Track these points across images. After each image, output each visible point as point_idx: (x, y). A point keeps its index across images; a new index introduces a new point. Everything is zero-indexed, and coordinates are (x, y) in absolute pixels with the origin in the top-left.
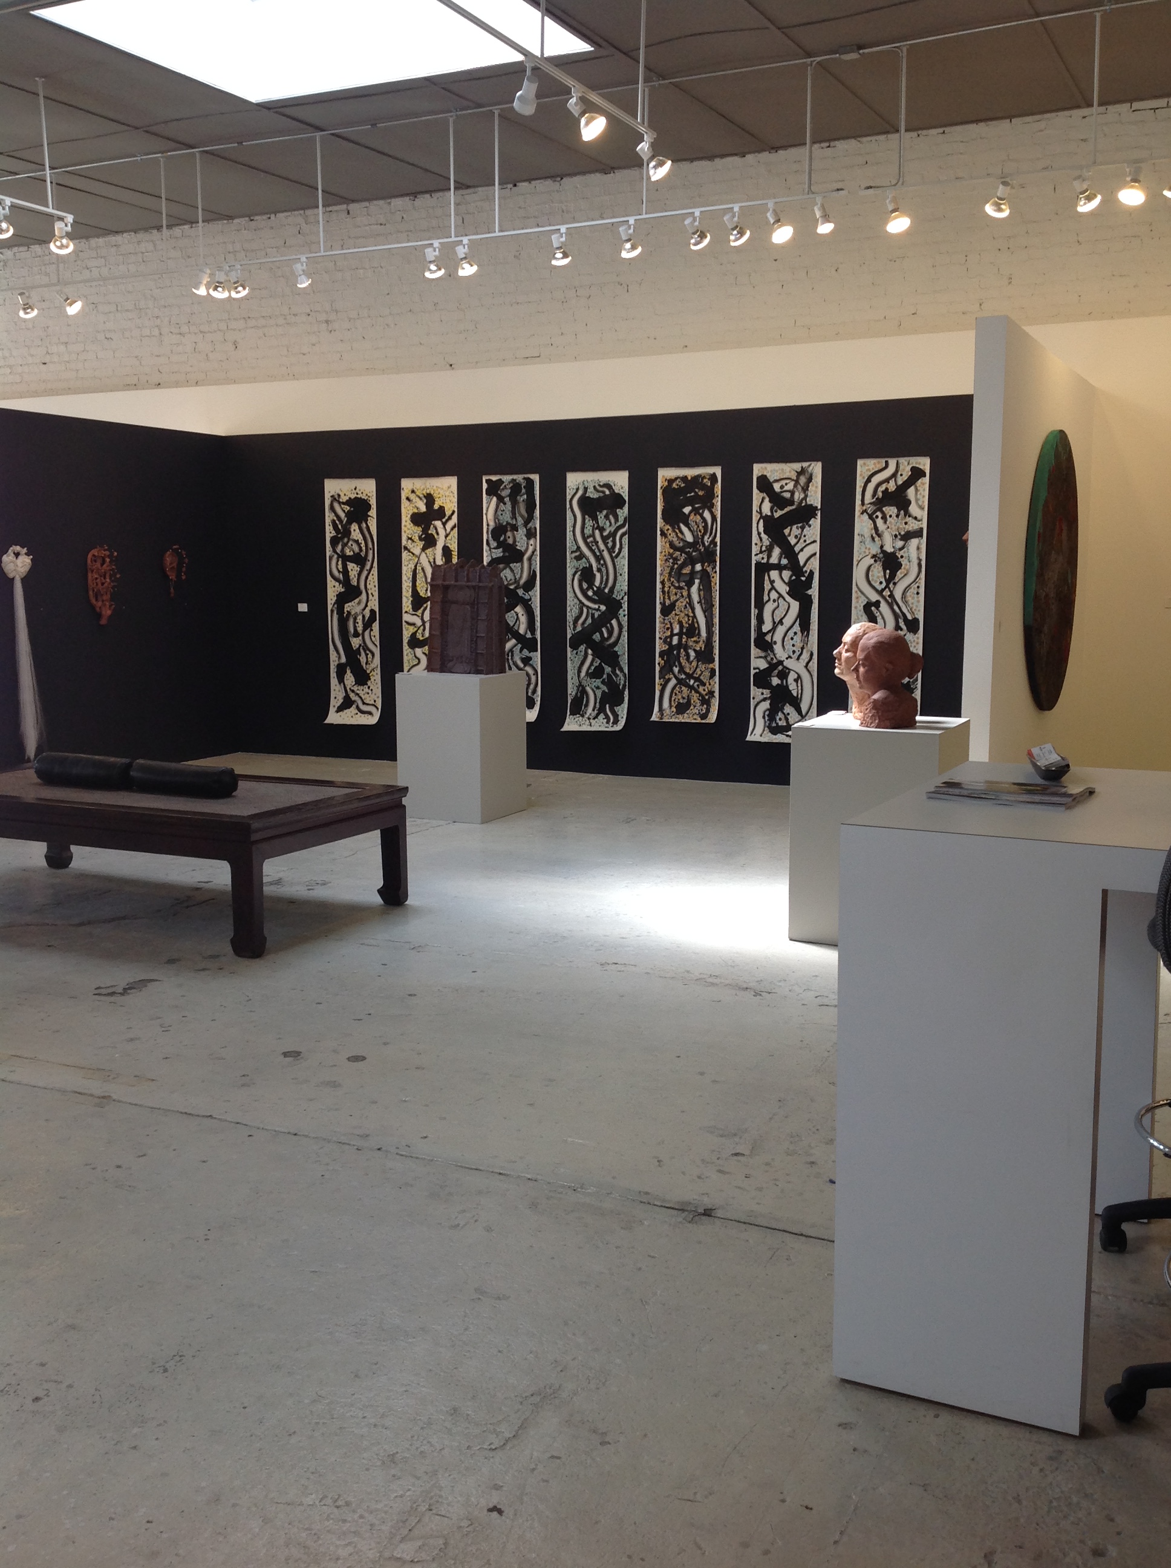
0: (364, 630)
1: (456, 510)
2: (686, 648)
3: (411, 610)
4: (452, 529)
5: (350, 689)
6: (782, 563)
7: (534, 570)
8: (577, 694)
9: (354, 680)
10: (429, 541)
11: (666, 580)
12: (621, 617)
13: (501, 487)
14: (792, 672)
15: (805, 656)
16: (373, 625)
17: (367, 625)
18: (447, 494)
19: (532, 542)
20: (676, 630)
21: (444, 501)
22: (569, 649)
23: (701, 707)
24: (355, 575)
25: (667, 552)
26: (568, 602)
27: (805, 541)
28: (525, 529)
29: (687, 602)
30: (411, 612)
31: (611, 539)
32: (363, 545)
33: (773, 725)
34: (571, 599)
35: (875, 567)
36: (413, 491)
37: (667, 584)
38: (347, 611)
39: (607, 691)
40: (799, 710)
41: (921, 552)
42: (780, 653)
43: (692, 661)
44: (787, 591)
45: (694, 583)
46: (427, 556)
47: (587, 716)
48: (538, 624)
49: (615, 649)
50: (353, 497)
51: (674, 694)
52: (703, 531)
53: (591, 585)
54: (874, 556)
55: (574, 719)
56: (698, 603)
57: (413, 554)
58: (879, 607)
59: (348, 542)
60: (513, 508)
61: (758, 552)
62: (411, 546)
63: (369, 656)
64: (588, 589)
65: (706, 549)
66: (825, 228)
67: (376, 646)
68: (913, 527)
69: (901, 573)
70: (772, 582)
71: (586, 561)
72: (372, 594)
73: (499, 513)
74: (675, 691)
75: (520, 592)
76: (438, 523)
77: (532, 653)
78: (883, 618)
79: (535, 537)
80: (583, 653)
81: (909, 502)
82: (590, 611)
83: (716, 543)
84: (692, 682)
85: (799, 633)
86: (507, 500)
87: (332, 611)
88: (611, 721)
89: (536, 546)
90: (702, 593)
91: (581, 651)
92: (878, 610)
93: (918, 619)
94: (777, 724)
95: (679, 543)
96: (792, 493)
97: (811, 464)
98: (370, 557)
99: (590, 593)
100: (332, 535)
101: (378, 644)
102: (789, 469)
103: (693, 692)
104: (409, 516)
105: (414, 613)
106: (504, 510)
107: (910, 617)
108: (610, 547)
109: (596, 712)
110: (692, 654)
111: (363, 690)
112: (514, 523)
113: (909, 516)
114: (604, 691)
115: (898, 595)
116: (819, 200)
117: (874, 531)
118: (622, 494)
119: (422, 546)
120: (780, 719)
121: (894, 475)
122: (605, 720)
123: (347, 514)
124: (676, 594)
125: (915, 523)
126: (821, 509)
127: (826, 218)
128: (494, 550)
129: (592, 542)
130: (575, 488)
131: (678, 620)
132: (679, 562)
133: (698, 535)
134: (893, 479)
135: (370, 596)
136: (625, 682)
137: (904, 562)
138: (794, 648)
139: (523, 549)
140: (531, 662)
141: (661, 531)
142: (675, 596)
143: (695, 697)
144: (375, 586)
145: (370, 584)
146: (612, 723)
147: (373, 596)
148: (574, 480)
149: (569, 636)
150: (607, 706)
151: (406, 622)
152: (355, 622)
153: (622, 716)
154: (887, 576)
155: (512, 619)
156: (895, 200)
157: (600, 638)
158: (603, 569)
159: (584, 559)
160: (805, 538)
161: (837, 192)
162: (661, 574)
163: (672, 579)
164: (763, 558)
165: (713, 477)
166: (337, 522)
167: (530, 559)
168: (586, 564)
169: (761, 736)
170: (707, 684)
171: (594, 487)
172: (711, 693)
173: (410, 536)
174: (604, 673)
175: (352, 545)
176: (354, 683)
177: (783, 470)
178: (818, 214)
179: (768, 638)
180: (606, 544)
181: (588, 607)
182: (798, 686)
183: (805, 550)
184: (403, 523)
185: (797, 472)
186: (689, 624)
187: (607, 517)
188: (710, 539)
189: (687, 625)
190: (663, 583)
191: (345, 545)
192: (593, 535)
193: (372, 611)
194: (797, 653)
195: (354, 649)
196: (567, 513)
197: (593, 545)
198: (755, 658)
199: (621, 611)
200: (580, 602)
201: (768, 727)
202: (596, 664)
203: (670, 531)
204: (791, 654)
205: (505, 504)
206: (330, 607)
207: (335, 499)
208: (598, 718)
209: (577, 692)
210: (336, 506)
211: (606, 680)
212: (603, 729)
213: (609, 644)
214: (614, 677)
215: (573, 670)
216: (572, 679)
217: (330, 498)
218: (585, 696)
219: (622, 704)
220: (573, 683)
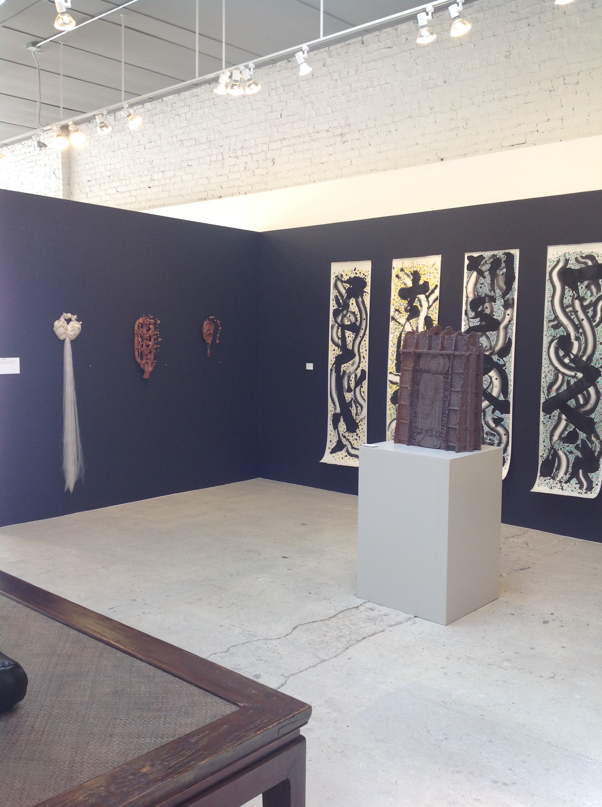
0: (356, 387)
1: (439, 284)
3: (395, 371)
4: (434, 301)
5: (342, 434)
7: (509, 338)
8: (548, 456)
9: (346, 428)
10: (413, 312)
12: (598, 385)
13: (482, 263)
16: (363, 383)
17: (359, 383)
18: (432, 271)
19: (509, 312)
21: (429, 277)
22: (542, 414)
24: (351, 341)
26: (543, 368)
28: (502, 300)
30: (395, 373)
31: (592, 308)
32: (358, 316)
34: (546, 366)
36: (402, 270)
38: (343, 370)
39: (580, 456)
46: (411, 325)
47: (558, 479)
48: (511, 388)
49: (590, 416)
50: (352, 276)
53: (568, 352)
55: (545, 481)
57: (399, 323)
59: (347, 314)
60: (492, 281)
62: (398, 317)
63: (358, 408)
64: (564, 356)
67: (365, 400)
71: (564, 330)
72: (363, 356)
73: (479, 286)
75: (495, 358)
76: (422, 297)
77: (503, 415)
79: (512, 307)
80: (556, 418)
82: (566, 378)
86: (487, 274)
87: (331, 370)
88: (585, 487)
89: (512, 316)
91: (554, 416)
98: (363, 326)
99: (567, 361)
100: (335, 308)
101: (366, 398)
104: (398, 291)
105: (397, 374)
106: (483, 284)
108: (590, 317)
109: (568, 476)
111: (352, 436)
112: (493, 294)
114: (577, 456)
119: (407, 316)
122: (578, 486)
123: (348, 291)
128: (471, 320)
129: (571, 312)
130: (556, 260)
135: (362, 358)
136: (600, 449)
139: (500, 319)
140: (502, 423)
144: (366, 350)
145: (362, 348)
146: (586, 489)
147: (364, 358)
148: (555, 253)
149: (542, 400)
150: (581, 471)
151: (390, 381)
152: (349, 380)
153: (597, 482)
155: (486, 382)
157: (575, 405)
158: (582, 338)
159: (562, 327)
166: (339, 297)
167: (506, 328)
168: (563, 332)
171: (576, 259)
173: (397, 308)
174: (578, 439)
175: (350, 316)
176: (346, 430)
180: (586, 314)
181: (564, 374)
184: (392, 297)
187: (588, 287)
191: (345, 316)
192: (573, 305)
193: (363, 371)
195: (347, 402)
196: (547, 283)
197: (572, 315)
199: (599, 380)
200: (556, 369)
202: (569, 429)
205: (484, 277)
206: (330, 367)
207: (339, 278)
208: (570, 483)
209: (549, 455)
210: (339, 284)
211: (580, 446)
212: (575, 494)
213: (585, 411)
214: (589, 444)
215: (545, 434)
216: (544, 442)
217: (335, 278)
218: (557, 460)
219: (597, 472)
220: (545, 446)
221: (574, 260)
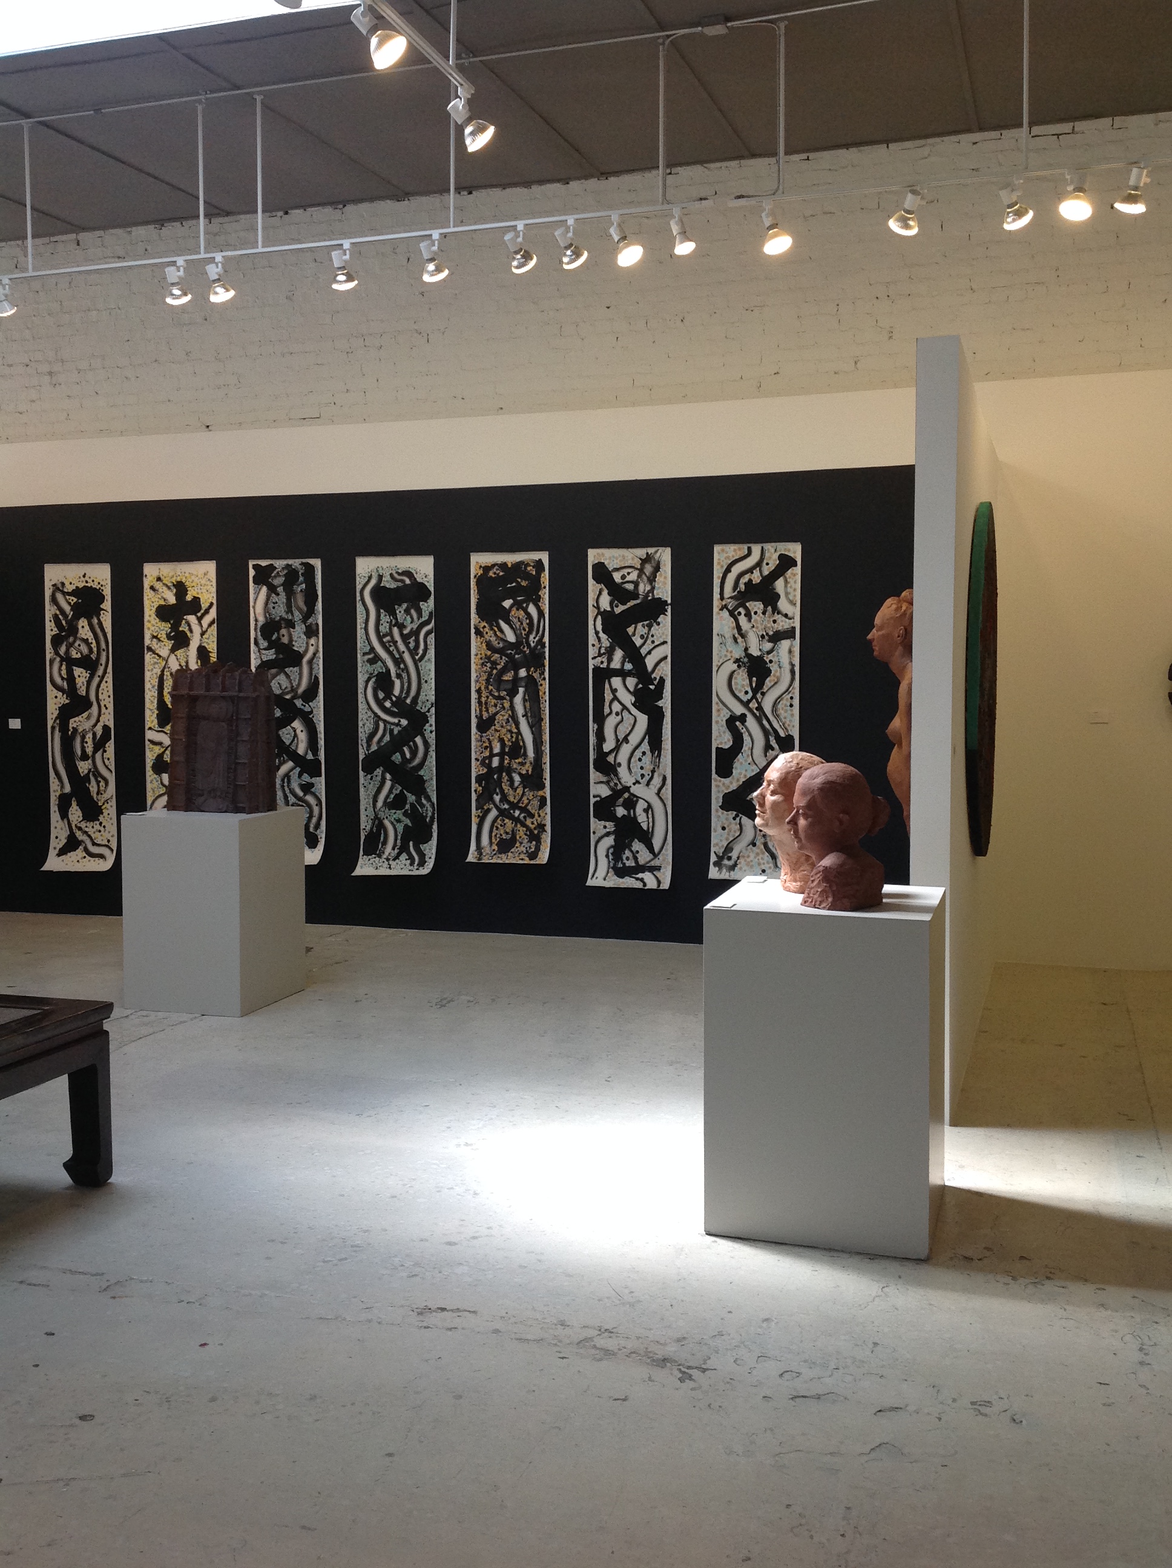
0: (95, 751)
1: (215, 602)
2: (509, 771)
3: (157, 726)
4: (210, 625)
5: (76, 825)
6: (625, 668)
7: (315, 675)
8: (372, 829)
9: (81, 815)
10: (180, 641)
11: (483, 688)
12: (427, 734)
13: (273, 575)
14: (641, 800)
15: (657, 781)
16: (107, 746)
17: (99, 745)
18: (203, 582)
19: (312, 641)
20: (497, 749)
21: (199, 591)
22: (361, 773)
23: (529, 844)
24: (83, 683)
25: (483, 655)
26: (360, 714)
27: (653, 642)
28: (303, 626)
29: (509, 715)
30: (156, 729)
31: (414, 638)
32: (94, 645)
33: (619, 866)
34: (364, 712)
35: (739, 674)
36: (159, 579)
37: (484, 694)
38: (73, 728)
39: (410, 824)
40: (650, 848)
41: (793, 656)
42: (625, 777)
43: (517, 787)
44: (633, 702)
45: (518, 693)
46: (177, 659)
47: (385, 856)
48: (321, 742)
49: (419, 773)
50: (81, 585)
51: (495, 828)
52: (527, 630)
53: (389, 694)
54: (737, 661)
55: (369, 860)
56: (523, 716)
57: (160, 656)
58: (746, 721)
59: (74, 641)
60: (289, 599)
61: (597, 655)
62: (156, 647)
63: (101, 784)
64: (385, 699)
65: (533, 650)
66: (685, 248)
67: (111, 771)
68: (783, 626)
69: (770, 681)
70: (614, 691)
71: (382, 665)
72: (105, 706)
73: (271, 605)
74: (496, 824)
75: (299, 703)
76: (192, 619)
77: (313, 779)
78: (750, 735)
79: (317, 635)
80: (379, 778)
81: (778, 596)
82: (388, 726)
83: (545, 643)
84: (517, 813)
85: (649, 753)
86: (280, 589)
87: (53, 728)
88: (416, 863)
89: (318, 646)
90: (528, 704)
91: (376, 776)
92: (743, 725)
93: (793, 737)
94: (624, 864)
95: (499, 643)
96: (636, 584)
97: (658, 550)
98: (103, 660)
99: (388, 704)
100: (54, 633)
101: (113, 768)
102: (632, 556)
103: (519, 826)
104: (154, 609)
105: (161, 729)
106: (276, 603)
107: (782, 734)
108: (412, 648)
109: (396, 851)
110: (517, 778)
111: (93, 827)
112: (290, 618)
113: (778, 613)
114: (406, 826)
115: (767, 709)
116: (676, 211)
117: (736, 631)
118: (426, 583)
119: (171, 645)
120: (628, 859)
121: (759, 564)
122: (409, 861)
123: (74, 607)
124: (495, 706)
125: (786, 622)
126: (671, 604)
127: (685, 236)
128: (264, 652)
129: (389, 642)
130: (367, 575)
131: (499, 737)
132: (499, 667)
133: (522, 633)
134: (758, 569)
135: (103, 709)
136: (433, 814)
137: (773, 667)
138: (643, 772)
139: (301, 650)
140: (313, 790)
141: (476, 628)
142: (494, 708)
143: (521, 832)
144: (109, 697)
145: (102, 693)
146: (418, 865)
147: (107, 708)
148: (366, 566)
149: (361, 757)
150: (411, 843)
151: (149, 740)
152: (83, 741)
153: (430, 855)
154: (754, 685)
155: (288, 736)
156: (772, 213)
157: (400, 760)
158: (404, 675)
159: (380, 662)
160: (652, 639)
161: (699, 202)
162: (477, 681)
163: (490, 687)
164: (602, 662)
165: (539, 564)
166: (60, 616)
167: (310, 662)
168: (382, 668)
169: (605, 879)
170: (536, 815)
171: (391, 575)
172: (541, 827)
173: (155, 634)
174: (406, 803)
175: (79, 645)
176: (81, 818)
177: (623, 556)
178: (675, 229)
179: (611, 759)
180: (407, 645)
181: (385, 721)
182: (648, 818)
183: (653, 652)
184: (146, 618)
185: (640, 559)
186: (512, 742)
187: (407, 611)
188: (537, 638)
189: (510, 744)
190: (479, 691)
191: (71, 645)
192: (391, 634)
193: (106, 728)
194: (647, 778)
195: (82, 775)
196: (358, 606)
197: (390, 646)
198: (595, 783)
199: (427, 727)
200: (375, 714)
201: (612, 868)
202: (395, 792)
203: (487, 630)
204: (639, 779)
205: (278, 594)
206: (50, 723)
207: (58, 588)
208: (399, 859)
209: (373, 827)
210: (60, 597)
211: (409, 812)
212: (405, 872)
213: (413, 767)
214: (419, 808)
215: (367, 800)
216: (366, 810)
217: (51, 587)
218: (382, 832)
219: (430, 842)
220: (367, 816)
221: (389, 576)
